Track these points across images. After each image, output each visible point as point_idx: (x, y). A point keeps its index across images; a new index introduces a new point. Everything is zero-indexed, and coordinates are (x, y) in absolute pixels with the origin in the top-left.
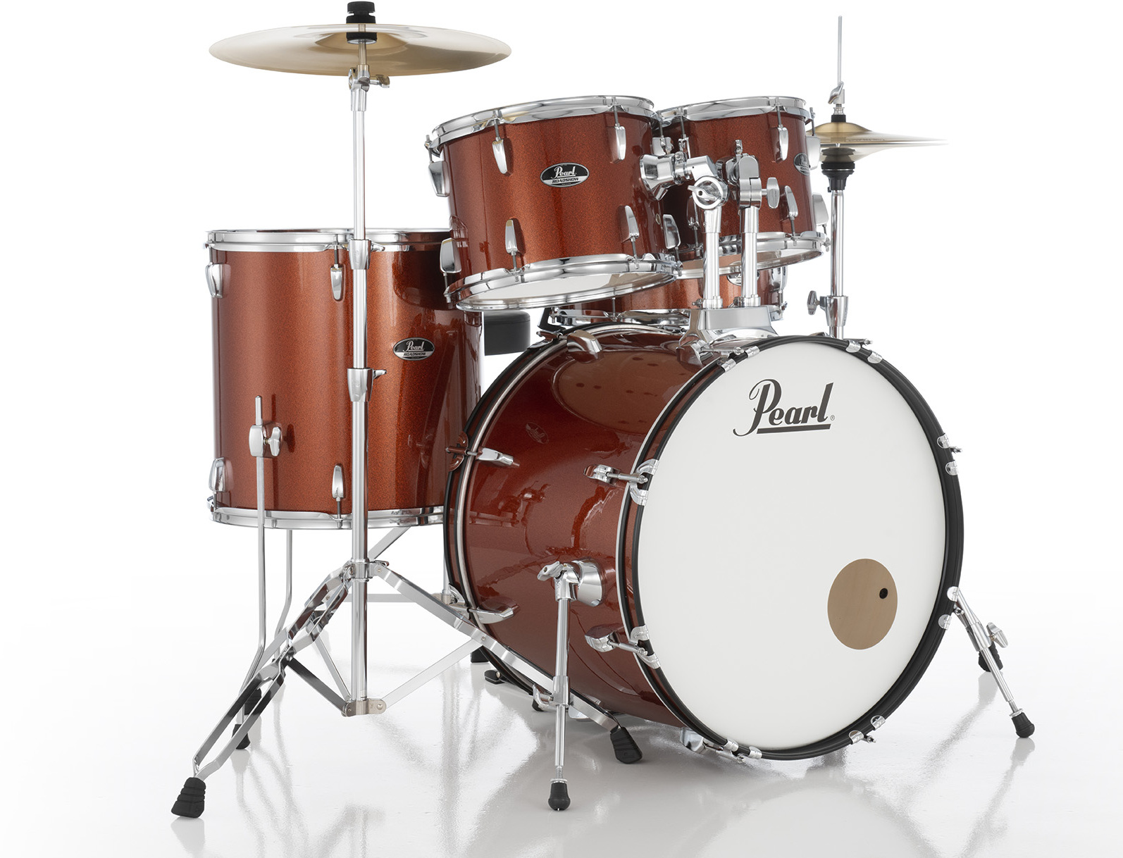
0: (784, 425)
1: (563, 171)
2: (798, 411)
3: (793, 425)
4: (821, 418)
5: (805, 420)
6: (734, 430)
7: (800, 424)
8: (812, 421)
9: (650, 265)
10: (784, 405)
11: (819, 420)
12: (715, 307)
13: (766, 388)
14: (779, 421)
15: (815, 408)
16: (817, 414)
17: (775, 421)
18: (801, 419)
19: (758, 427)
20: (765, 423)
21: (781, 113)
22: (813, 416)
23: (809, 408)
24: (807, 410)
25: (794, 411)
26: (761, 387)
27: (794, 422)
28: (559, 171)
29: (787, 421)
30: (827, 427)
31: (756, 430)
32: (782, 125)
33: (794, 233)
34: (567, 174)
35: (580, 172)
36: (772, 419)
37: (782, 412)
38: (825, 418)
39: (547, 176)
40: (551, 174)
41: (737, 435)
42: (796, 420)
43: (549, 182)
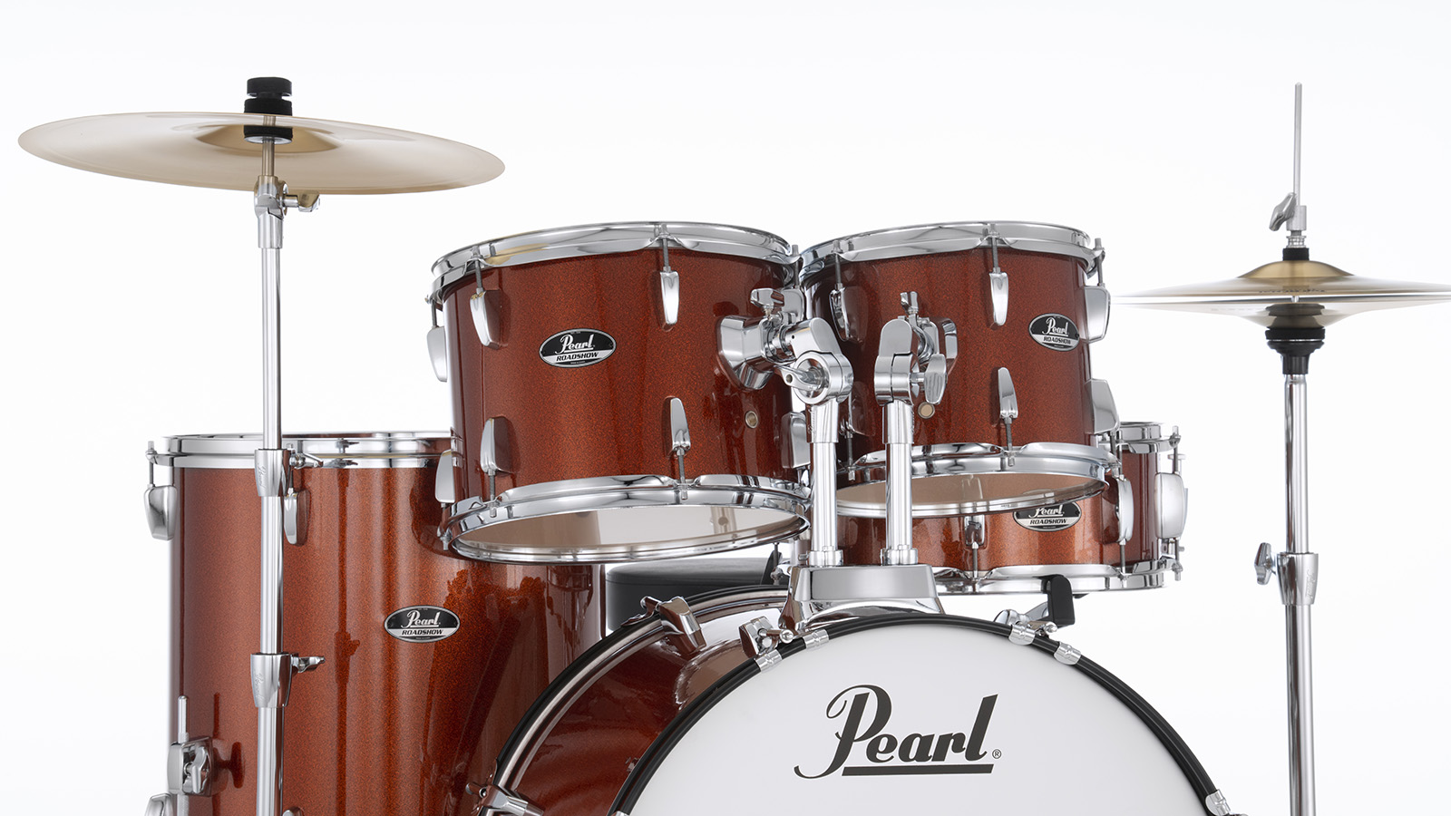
0: (897, 762)
1: (574, 342)
2: (927, 741)
3: (915, 763)
4: (973, 752)
5: (940, 754)
6: (797, 770)
7: (930, 763)
8: (953, 758)
9: (735, 494)
10: (897, 727)
11: (968, 757)
12: (831, 563)
13: (860, 702)
14: (889, 755)
15: (960, 737)
16: (965, 746)
17: (879, 756)
18: (931, 753)
19: (847, 763)
20: (857, 755)
21: (999, 248)
22: (957, 749)
23: (949, 737)
24: (944, 740)
25: (917, 741)
26: (850, 698)
27: (917, 758)
28: (568, 341)
29: (904, 755)
30: (987, 769)
31: (841, 769)
32: (999, 269)
33: (1010, 444)
34: (580, 346)
35: (601, 343)
36: (872, 752)
37: (892, 742)
38: (981, 753)
39: (548, 352)
40: (554, 347)
41: (803, 776)
42: (922, 755)
43: (552, 360)
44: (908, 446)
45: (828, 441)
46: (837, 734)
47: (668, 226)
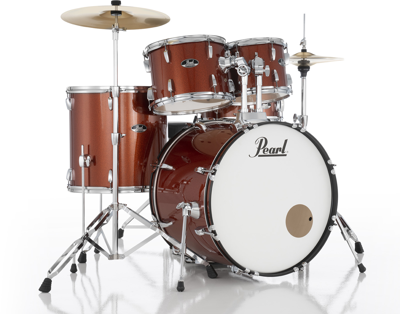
0: (269, 154)
1: (189, 62)
2: (274, 149)
3: (272, 154)
4: (283, 152)
5: (277, 152)
6: (249, 155)
7: (275, 154)
8: (279, 153)
9: (222, 96)
10: (269, 146)
11: (282, 153)
12: (246, 112)
13: (262, 140)
14: (267, 152)
15: (281, 148)
16: (282, 150)
17: (265, 152)
18: (275, 152)
19: (259, 154)
20: (261, 153)
21: (273, 43)
22: (280, 151)
23: (278, 148)
24: (278, 149)
25: (272, 149)
26: (260, 140)
27: (272, 153)
28: (188, 62)
29: (270, 153)
30: (286, 155)
31: (258, 155)
32: (273, 48)
33: (277, 87)
34: (191, 63)
35: (195, 62)
36: (264, 152)
37: (268, 149)
38: (284, 152)
39: (183, 64)
40: (185, 63)
41: (250, 157)
42: (273, 152)
43: (184, 66)
44: (261, 86)
45: (245, 84)
46: (257, 148)
47: (209, 36)
